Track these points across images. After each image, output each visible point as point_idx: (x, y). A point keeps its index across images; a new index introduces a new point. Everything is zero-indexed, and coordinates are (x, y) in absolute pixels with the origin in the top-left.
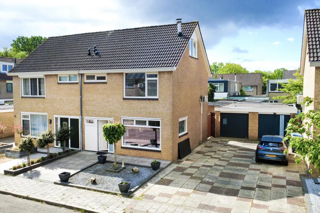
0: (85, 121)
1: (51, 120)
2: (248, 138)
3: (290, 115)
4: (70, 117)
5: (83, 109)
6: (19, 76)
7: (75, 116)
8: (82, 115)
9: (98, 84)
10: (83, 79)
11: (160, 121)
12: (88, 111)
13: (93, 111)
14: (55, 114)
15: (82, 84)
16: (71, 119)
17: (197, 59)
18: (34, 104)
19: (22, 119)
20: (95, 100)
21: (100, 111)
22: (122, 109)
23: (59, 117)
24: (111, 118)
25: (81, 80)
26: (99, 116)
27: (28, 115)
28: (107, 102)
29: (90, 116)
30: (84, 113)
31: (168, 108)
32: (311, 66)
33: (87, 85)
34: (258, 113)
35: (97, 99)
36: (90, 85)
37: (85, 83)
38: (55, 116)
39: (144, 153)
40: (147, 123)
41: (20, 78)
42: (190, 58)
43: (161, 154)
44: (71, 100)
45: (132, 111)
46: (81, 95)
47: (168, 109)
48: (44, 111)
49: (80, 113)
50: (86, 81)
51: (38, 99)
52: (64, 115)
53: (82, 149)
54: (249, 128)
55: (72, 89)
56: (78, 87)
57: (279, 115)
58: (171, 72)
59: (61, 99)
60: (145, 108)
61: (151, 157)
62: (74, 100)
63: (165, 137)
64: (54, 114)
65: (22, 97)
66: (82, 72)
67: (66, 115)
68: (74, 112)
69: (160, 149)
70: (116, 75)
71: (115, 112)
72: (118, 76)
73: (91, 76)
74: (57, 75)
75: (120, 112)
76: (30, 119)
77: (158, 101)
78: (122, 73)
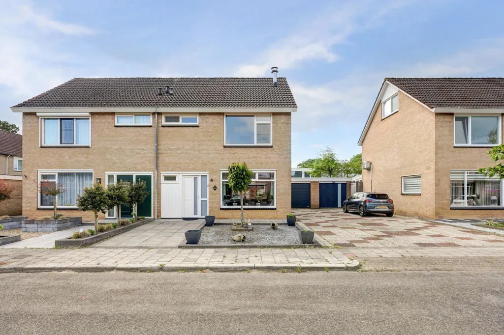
0: (162, 178)
2: (310, 207)
3: (346, 184)
4: (135, 174)
6: (37, 114)
7: (145, 171)
8: (157, 169)
9: (185, 128)
10: (159, 120)
11: (275, 172)
12: (167, 163)
13: (176, 163)
14: (108, 171)
15: (158, 128)
16: (137, 176)
18: (67, 158)
19: (40, 180)
20: (181, 149)
21: (188, 164)
22: (222, 160)
23: (115, 174)
24: (206, 171)
25: (157, 123)
26: (185, 170)
27: (54, 174)
28: (199, 151)
29: (171, 171)
30: (161, 167)
31: (285, 157)
33: (165, 128)
34: (318, 182)
35: (184, 148)
36: (172, 129)
38: (108, 173)
39: (252, 213)
40: (257, 176)
41: (39, 117)
43: (277, 213)
44: (139, 149)
45: (236, 161)
46: (156, 142)
48: (89, 167)
49: (154, 167)
50: (164, 123)
51: (75, 149)
52: (126, 171)
54: (311, 197)
55: (140, 133)
56: (151, 131)
57: (337, 184)
58: (289, 114)
59: (120, 148)
60: (255, 157)
61: (263, 217)
62: (143, 150)
63: (281, 191)
64: (106, 171)
65: (42, 146)
67: (128, 171)
68: (143, 166)
69: (274, 207)
70: (213, 117)
71: (212, 164)
72: (217, 118)
73: (174, 117)
74: (113, 114)
75: (220, 163)
76: (56, 180)
77: (272, 149)
78: (222, 114)
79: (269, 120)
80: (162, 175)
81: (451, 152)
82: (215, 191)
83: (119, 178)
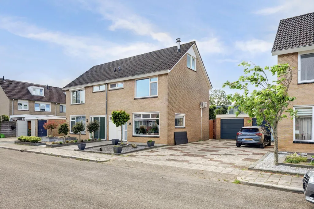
0: (109, 119)
1: (88, 120)
4: (99, 116)
5: (108, 110)
6: (69, 90)
7: (103, 115)
8: (107, 114)
9: (118, 90)
10: (108, 87)
11: (159, 113)
12: (111, 110)
14: (90, 115)
15: (107, 91)
16: (100, 118)
17: (196, 72)
18: (78, 109)
19: (71, 120)
22: (133, 107)
23: (93, 117)
25: (107, 88)
27: (75, 117)
28: (123, 103)
30: (108, 112)
32: (273, 55)
33: (111, 91)
35: (117, 101)
36: (113, 91)
37: (109, 90)
38: (90, 116)
39: (147, 139)
40: (150, 116)
42: (188, 69)
43: (160, 139)
44: (101, 103)
45: (140, 108)
46: (107, 99)
47: (164, 104)
48: (84, 113)
49: (106, 113)
50: (110, 89)
51: (81, 105)
53: (107, 139)
55: (101, 95)
56: (105, 93)
58: (167, 74)
59: (94, 103)
60: (149, 104)
63: (162, 125)
65: (71, 105)
66: (107, 82)
67: (97, 115)
68: (102, 112)
69: (159, 136)
70: (129, 82)
71: (129, 109)
72: (131, 82)
73: (114, 85)
74: (92, 86)
75: (132, 109)
76: (75, 120)
77: (157, 98)
78: (134, 80)
79: (156, 80)
80: (109, 116)
81: (294, 89)
82: (130, 126)
83: (95, 118)
